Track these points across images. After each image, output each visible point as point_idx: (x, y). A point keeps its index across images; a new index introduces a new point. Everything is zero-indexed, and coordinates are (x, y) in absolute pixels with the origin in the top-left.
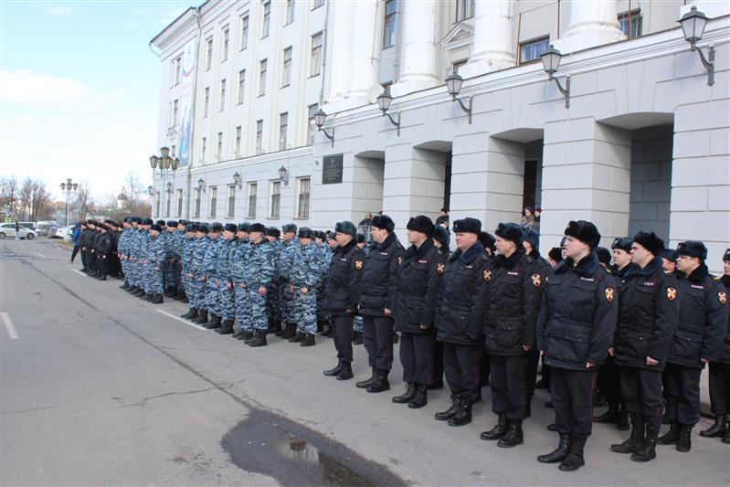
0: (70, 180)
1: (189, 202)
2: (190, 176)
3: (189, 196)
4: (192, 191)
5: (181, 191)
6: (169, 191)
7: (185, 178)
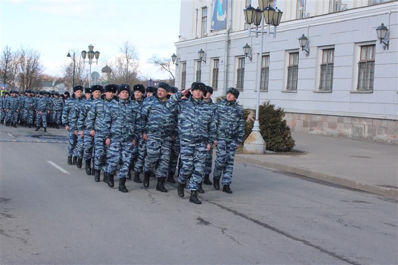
0: (91, 47)
1: (227, 72)
2: (229, 41)
3: (228, 65)
4: (232, 60)
5: (216, 60)
6: (199, 61)
7: (224, 45)
